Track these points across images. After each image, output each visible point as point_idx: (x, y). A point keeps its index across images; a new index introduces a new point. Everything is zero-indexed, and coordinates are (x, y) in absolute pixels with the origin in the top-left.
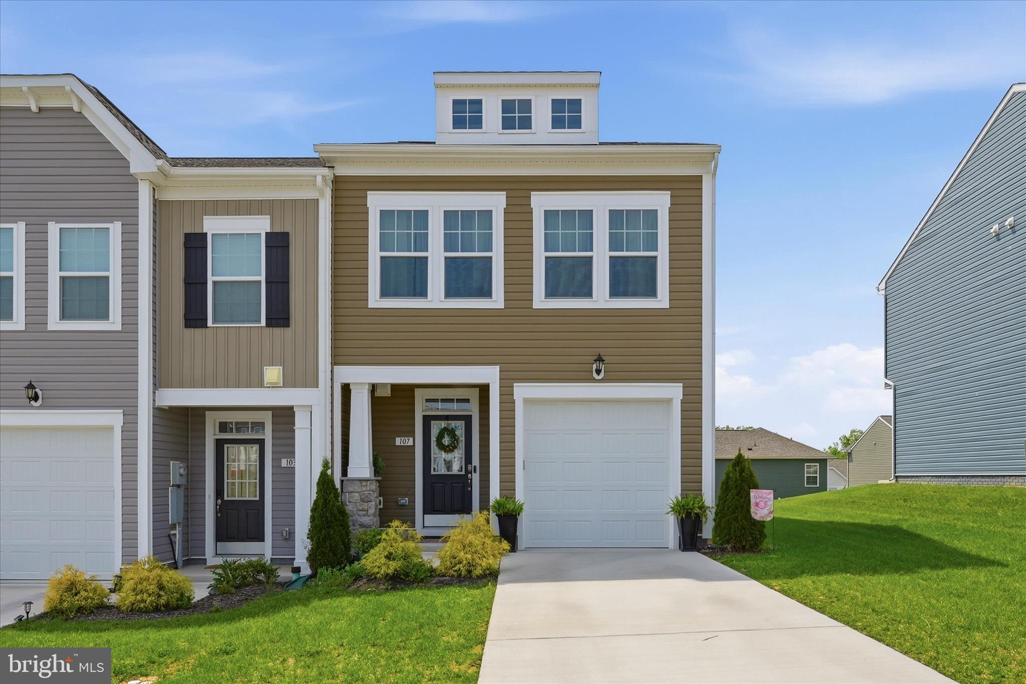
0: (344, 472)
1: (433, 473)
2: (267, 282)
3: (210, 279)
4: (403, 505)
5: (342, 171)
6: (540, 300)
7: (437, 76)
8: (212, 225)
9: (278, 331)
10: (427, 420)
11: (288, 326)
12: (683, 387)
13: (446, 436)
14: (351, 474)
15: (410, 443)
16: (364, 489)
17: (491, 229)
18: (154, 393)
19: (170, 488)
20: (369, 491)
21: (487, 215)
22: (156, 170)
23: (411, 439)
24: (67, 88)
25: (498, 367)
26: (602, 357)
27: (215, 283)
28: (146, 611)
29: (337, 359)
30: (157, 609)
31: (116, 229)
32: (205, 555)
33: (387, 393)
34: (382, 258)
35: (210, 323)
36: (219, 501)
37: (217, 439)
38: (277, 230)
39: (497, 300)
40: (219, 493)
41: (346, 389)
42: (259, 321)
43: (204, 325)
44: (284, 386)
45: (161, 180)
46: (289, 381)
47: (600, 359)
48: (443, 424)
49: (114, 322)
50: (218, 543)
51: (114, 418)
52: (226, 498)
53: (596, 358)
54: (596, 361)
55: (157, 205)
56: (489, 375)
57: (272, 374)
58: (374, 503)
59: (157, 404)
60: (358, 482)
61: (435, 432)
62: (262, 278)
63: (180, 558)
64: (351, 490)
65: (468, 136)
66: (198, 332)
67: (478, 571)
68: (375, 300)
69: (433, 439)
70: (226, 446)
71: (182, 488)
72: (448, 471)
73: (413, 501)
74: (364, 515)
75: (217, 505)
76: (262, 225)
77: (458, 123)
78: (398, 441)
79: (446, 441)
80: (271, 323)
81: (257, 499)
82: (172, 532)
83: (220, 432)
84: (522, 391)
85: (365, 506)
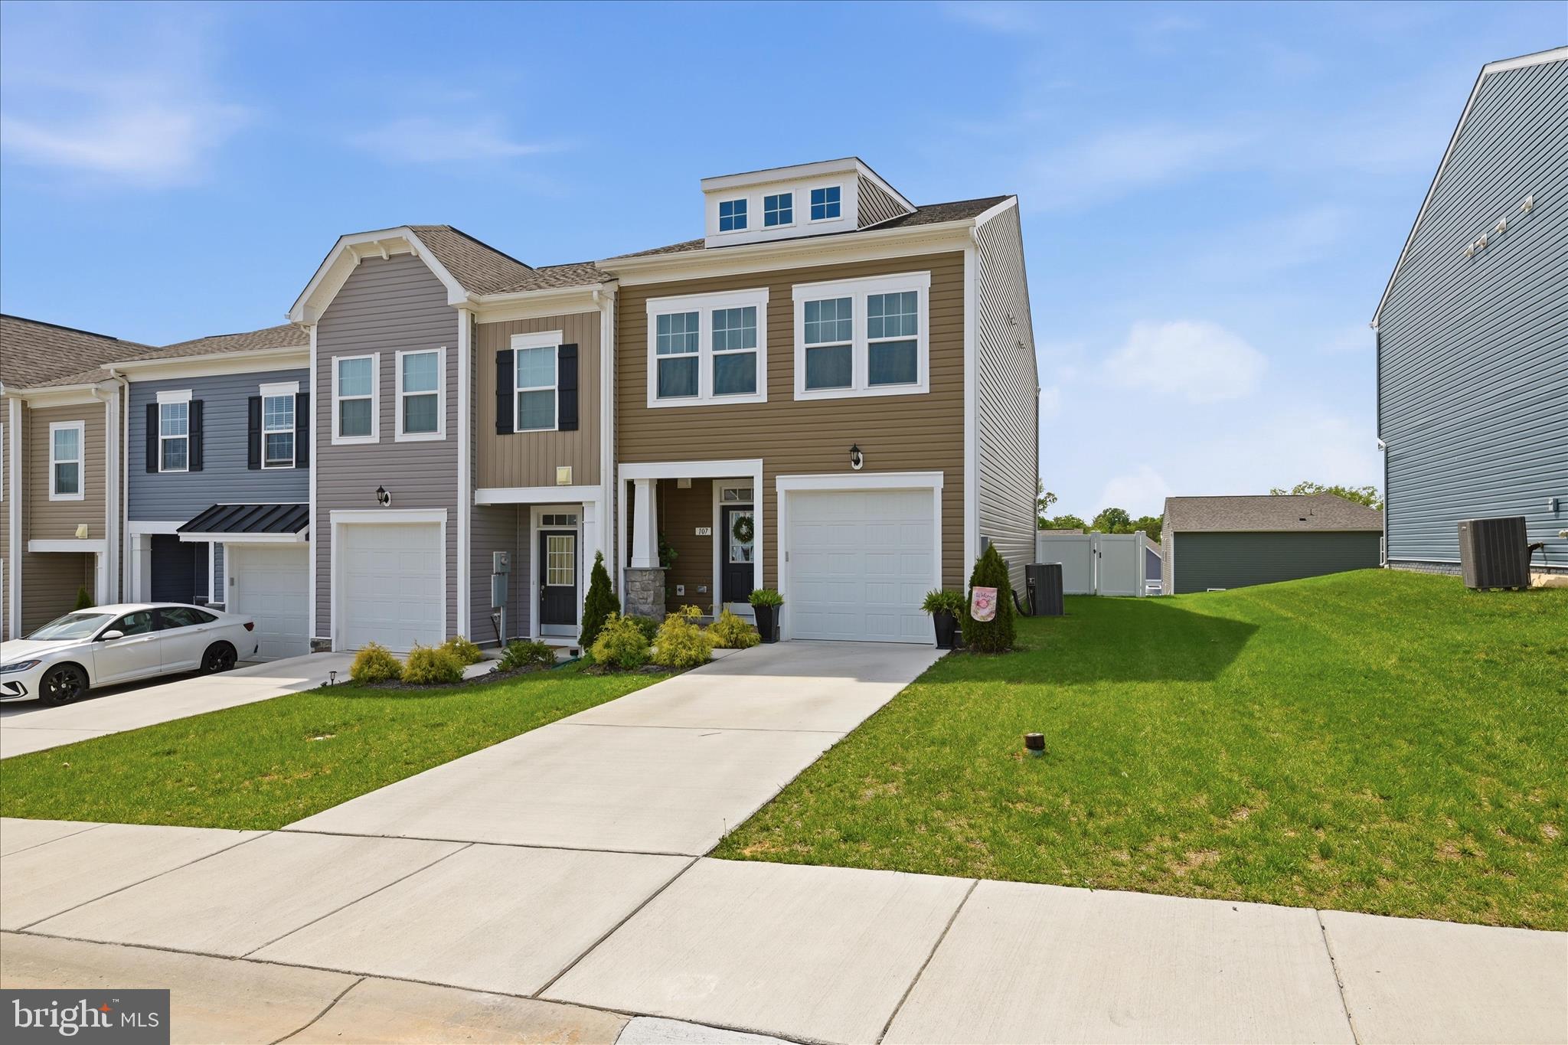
0: (629, 563)
1: (731, 562)
2: (559, 391)
3: (516, 390)
4: (702, 593)
5: (625, 282)
6: (801, 392)
7: (706, 182)
8: (518, 343)
9: (569, 434)
10: (725, 511)
11: (577, 429)
12: (944, 475)
13: (743, 526)
14: (635, 564)
15: (709, 533)
16: (644, 579)
17: (755, 325)
18: (473, 493)
19: (492, 576)
20: (649, 580)
21: (751, 311)
22: (466, 300)
23: (709, 529)
24: (404, 238)
25: (761, 461)
26: (858, 447)
27: (520, 394)
28: (417, 683)
29: (620, 457)
30: (427, 682)
31: (442, 352)
32: (529, 635)
33: (689, 485)
34: (659, 360)
35: (515, 430)
36: (543, 587)
37: (541, 531)
38: (568, 342)
39: (761, 395)
40: (542, 579)
41: (631, 485)
42: (554, 426)
43: (512, 432)
44: (573, 485)
45: (475, 308)
46: (578, 480)
47: (855, 450)
48: (742, 514)
49: (440, 434)
50: (542, 625)
51: (440, 516)
52: (548, 584)
53: (851, 448)
54: (851, 451)
55: (476, 329)
56: (753, 468)
57: (563, 473)
58: (652, 592)
59: (477, 502)
60: (639, 573)
61: (733, 522)
62: (556, 387)
63: (504, 637)
64: (633, 579)
65: (734, 236)
66: (508, 437)
67: (677, 662)
68: (653, 401)
69: (731, 529)
70: (548, 537)
71: (506, 576)
72: (747, 559)
73: (710, 589)
74: (644, 603)
75: (541, 590)
76: (555, 339)
77: (725, 225)
78: (698, 531)
79: (744, 530)
80: (563, 427)
81: (573, 585)
82: (496, 615)
83: (544, 524)
84: (785, 483)
85: (645, 594)
